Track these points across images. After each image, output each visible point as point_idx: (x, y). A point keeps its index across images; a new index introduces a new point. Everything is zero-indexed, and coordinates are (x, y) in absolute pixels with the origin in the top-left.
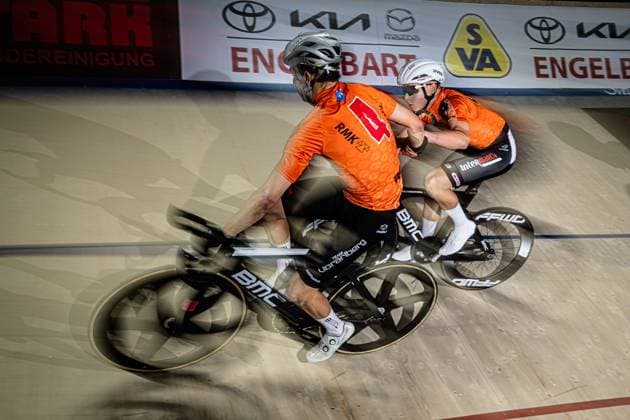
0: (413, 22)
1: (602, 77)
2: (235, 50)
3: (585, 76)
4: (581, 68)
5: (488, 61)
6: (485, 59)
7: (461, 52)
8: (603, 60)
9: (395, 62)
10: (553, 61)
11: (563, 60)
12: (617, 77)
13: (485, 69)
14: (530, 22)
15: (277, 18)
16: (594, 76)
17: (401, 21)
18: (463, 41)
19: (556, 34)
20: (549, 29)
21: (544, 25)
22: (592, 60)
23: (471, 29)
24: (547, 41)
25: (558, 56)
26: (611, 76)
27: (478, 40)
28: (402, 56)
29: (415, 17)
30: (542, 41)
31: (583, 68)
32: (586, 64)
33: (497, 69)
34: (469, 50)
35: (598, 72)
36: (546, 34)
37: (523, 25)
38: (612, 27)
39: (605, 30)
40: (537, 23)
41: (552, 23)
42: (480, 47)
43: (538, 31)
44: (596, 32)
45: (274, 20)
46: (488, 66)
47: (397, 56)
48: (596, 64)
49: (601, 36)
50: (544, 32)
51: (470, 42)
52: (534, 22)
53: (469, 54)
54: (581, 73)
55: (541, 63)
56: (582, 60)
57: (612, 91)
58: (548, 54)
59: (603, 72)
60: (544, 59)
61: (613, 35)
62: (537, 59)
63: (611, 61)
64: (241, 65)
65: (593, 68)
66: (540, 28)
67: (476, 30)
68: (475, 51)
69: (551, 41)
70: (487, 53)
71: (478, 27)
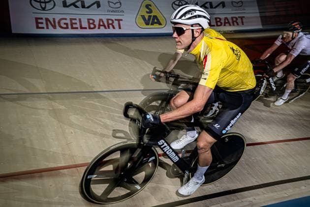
0: (121, 4)
2: (37, 19)
5: (156, 21)
6: (154, 20)
7: (143, 17)
9: (113, 22)
12: (214, 25)
13: (155, 24)
14: (174, 3)
15: (56, 4)
17: (115, 4)
18: (144, 12)
21: (180, 4)
23: (147, 6)
27: (151, 11)
29: (121, 2)
33: (160, 24)
34: (147, 16)
38: (211, 4)
39: (208, 5)
40: (177, 3)
41: (184, 3)
42: (152, 14)
43: (178, 7)
44: (204, 6)
45: (55, 5)
46: (156, 23)
47: (114, 20)
49: (206, 8)
51: (147, 12)
53: (147, 18)
61: (211, 7)
64: (40, 25)
67: (149, 7)
68: (150, 17)
70: (155, 17)
71: (150, 5)
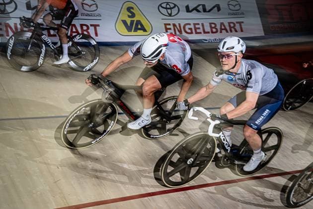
0: (97, 6)
1: (200, 33)
3: (192, 33)
4: (189, 29)
5: (139, 27)
6: (138, 26)
7: (124, 22)
8: (201, 25)
9: (88, 28)
10: (174, 25)
11: (179, 24)
12: (208, 33)
13: (138, 31)
14: (160, 5)
16: (197, 33)
17: (90, 6)
18: (125, 16)
19: (175, 11)
20: (171, 8)
21: (168, 6)
22: (195, 24)
23: (129, 9)
24: (170, 15)
25: (177, 22)
26: (205, 32)
27: (133, 15)
28: (91, 25)
29: (97, 3)
30: (167, 15)
31: (190, 29)
32: (192, 26)
33: (145, 30)
34: (129, 21)
35: (198, 31)
36: (169, 11)
37: (157, 7)
38: (204, 6)
39: (200, 8)
40: (164, 5)
41: (172, 6)
42: (135, 19)
43: (165, 10)
44: (196, 9)
46: (140, 29)
47: (89, 26)
48: (197, 26)
49: (198, 11)
50: (168, 10)
51: (129, 17)
52: (162, 5)
53: (129, 23)
54: (189, 31)
55: (168, 27)
56: (190, 24)
57: (206, 40)
58: (171, 22)
59: (201, 30)
60: (169, 24)
61: (205, 10)
62: (166, 25)
63: (205, 24)
65: (196, 29)
66: (166, 8)
67: (132, 10)
68: (132, 22)
69: (172, 15)
70: (139, 22)
71: (133, 8)
